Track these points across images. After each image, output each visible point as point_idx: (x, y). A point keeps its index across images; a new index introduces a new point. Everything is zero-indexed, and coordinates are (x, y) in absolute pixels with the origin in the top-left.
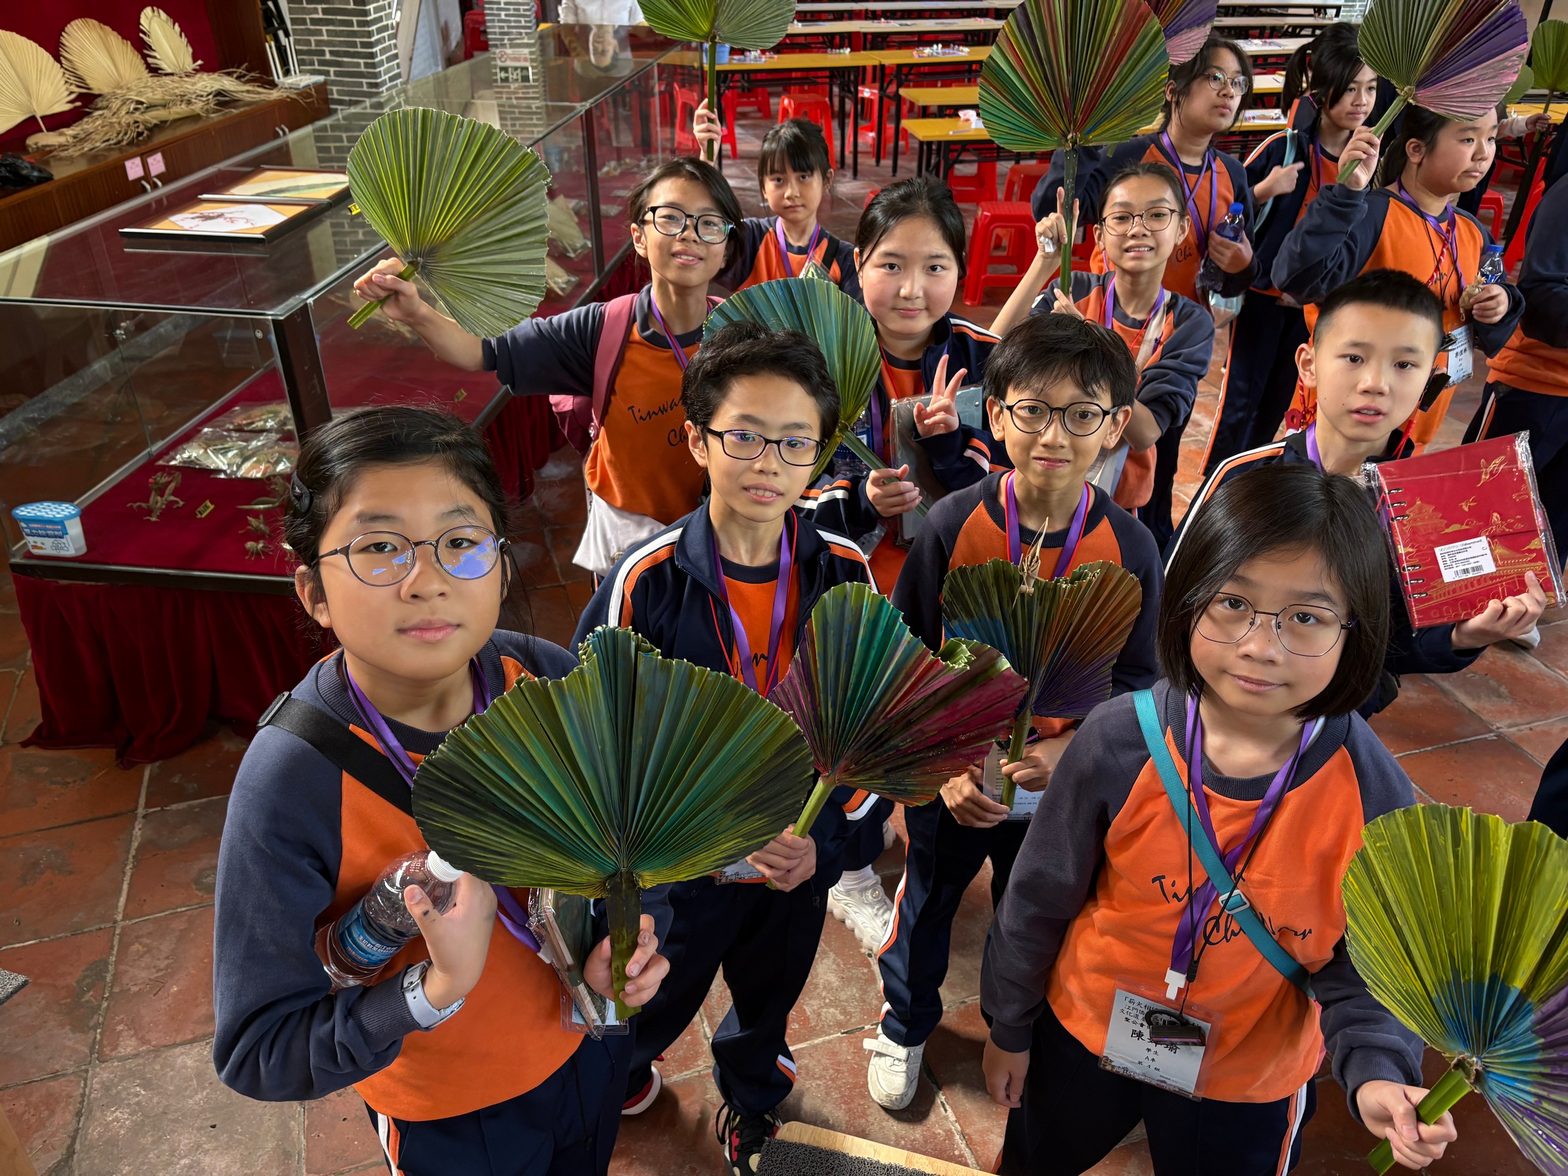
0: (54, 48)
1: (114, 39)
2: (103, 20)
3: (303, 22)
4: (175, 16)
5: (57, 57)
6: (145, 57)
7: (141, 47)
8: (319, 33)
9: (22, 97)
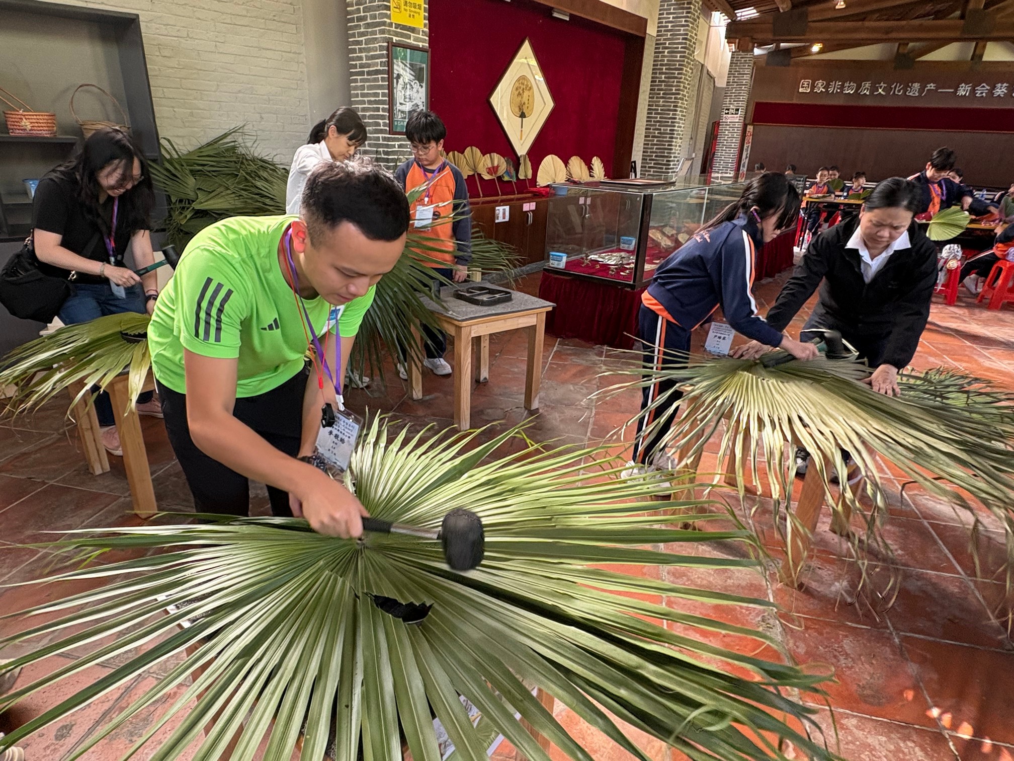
0: (566, 163)
1: (583, 164)
2: (581, 158)
3: (645, 167)
4: (602, 161)
5: (566, 166)
6: (590, 172)
7: (590, 169)
8: (650, 171)
9: (554, 176)
